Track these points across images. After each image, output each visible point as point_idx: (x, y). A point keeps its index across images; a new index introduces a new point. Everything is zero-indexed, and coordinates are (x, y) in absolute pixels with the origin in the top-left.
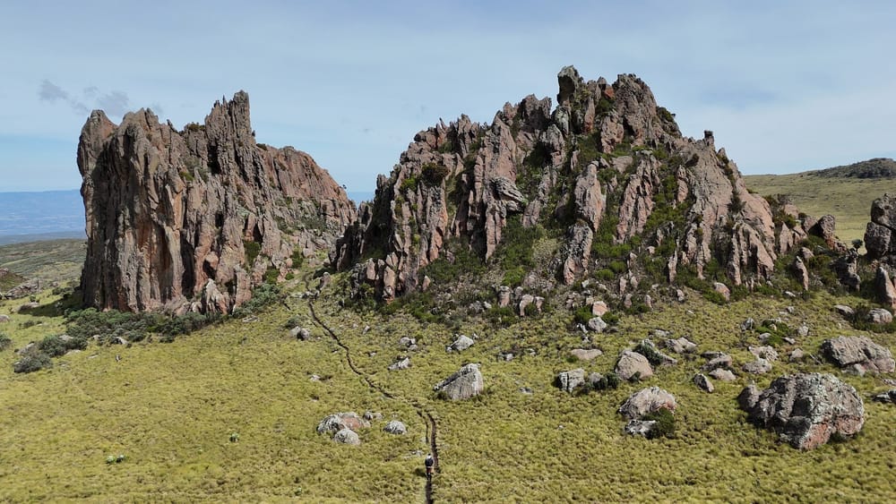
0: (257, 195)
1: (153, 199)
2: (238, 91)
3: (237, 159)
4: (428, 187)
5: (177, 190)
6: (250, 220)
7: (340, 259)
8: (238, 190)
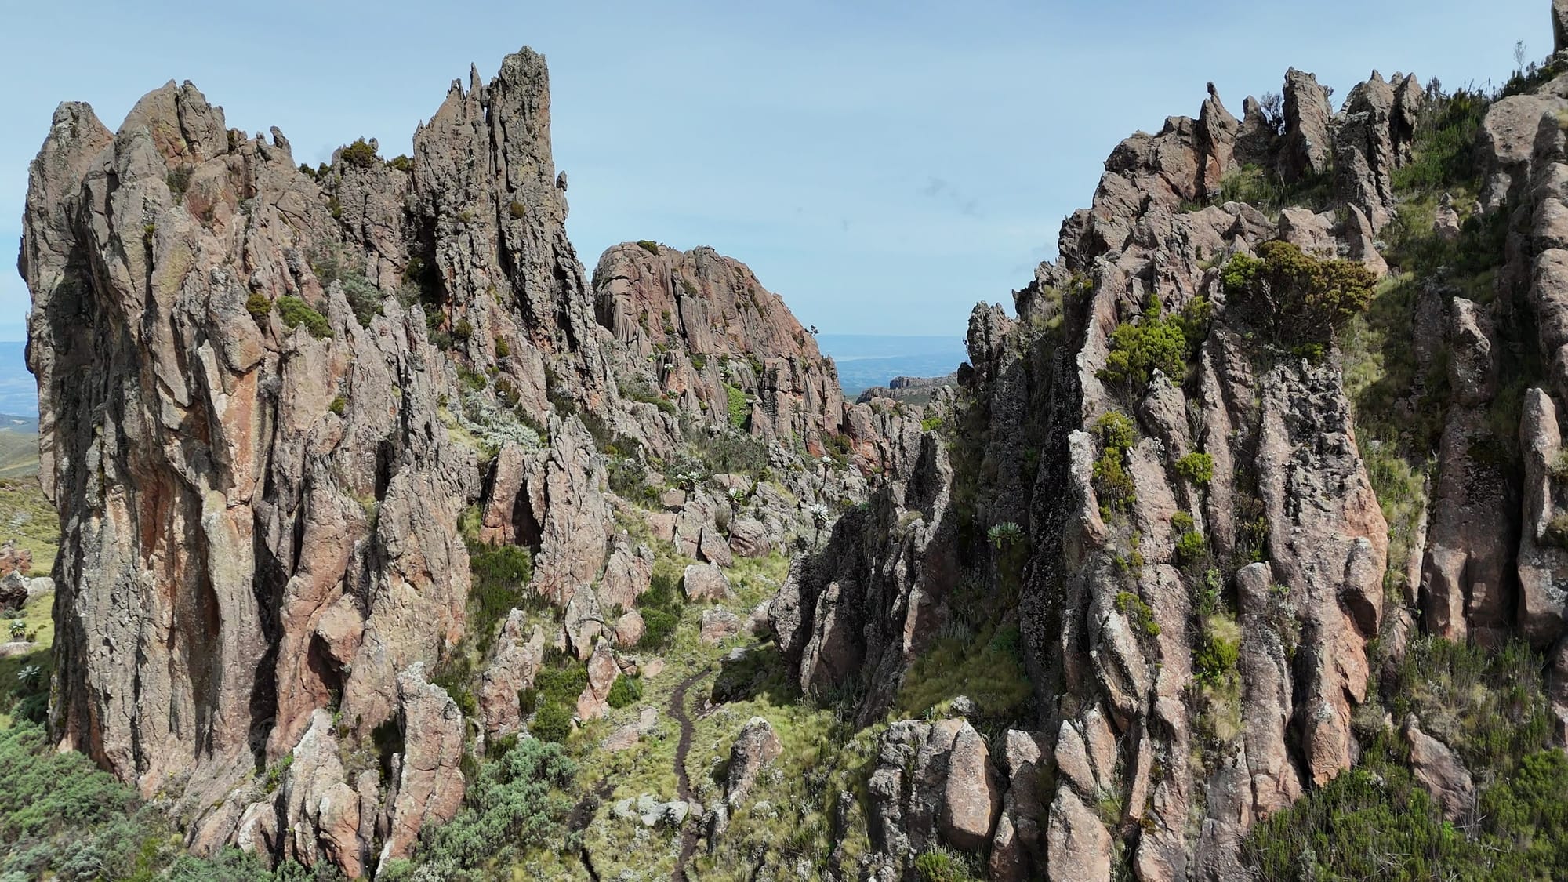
0: (561, 370)
1: (170, 392)
2: (516, 51)
3: (506, 258)
4: (1261, 363)
5: (238, 360)
6: (502, 467)
7: (815, 645)
8: (500, 353)
